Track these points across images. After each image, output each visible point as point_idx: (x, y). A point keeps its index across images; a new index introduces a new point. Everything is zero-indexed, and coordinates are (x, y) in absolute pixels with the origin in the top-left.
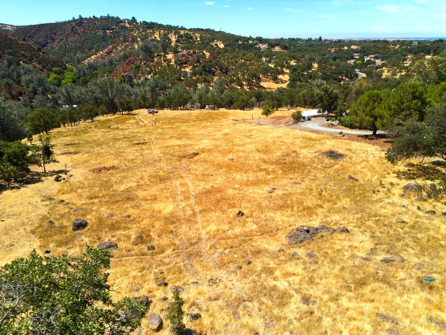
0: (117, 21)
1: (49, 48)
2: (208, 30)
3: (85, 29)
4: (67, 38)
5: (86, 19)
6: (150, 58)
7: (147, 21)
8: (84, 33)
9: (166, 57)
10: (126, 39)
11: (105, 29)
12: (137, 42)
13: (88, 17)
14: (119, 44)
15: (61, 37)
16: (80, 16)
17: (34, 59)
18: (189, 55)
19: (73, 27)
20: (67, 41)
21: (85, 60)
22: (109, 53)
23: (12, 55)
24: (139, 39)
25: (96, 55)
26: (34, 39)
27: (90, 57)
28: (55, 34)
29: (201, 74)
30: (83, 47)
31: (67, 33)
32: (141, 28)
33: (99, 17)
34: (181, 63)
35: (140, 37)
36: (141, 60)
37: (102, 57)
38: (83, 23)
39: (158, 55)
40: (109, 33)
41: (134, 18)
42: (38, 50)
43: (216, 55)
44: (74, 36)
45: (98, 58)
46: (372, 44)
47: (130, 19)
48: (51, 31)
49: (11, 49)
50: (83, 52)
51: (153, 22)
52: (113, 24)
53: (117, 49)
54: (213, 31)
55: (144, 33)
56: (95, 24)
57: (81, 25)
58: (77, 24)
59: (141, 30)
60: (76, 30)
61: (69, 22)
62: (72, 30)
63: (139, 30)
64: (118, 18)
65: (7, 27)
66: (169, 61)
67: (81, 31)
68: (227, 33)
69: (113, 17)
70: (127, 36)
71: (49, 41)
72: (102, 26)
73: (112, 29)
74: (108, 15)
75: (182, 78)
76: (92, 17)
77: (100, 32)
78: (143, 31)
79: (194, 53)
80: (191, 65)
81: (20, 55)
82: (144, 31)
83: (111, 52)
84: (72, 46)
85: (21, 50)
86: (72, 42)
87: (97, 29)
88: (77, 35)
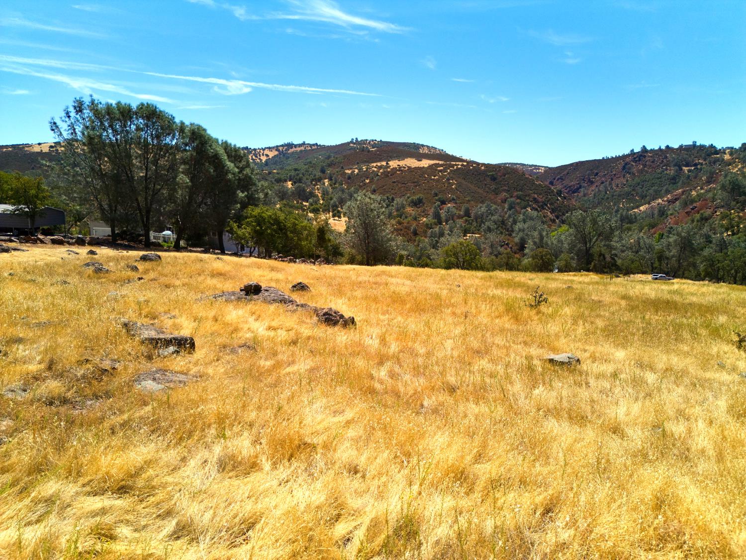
0: (709, 151)
1: (581, 194)
3: (645, 166)
4: (612, 179)
5: (651, 151)
11: (681, 164)
13: (656, 148)
14: (696, 188)
15: (603, 179)
16: (644, 146)
17: (547, 205)
19: (627, 164)
22: (672, 201)
23: (521, 199)
25: (650, 204)
26: (564, 182)
28: (597, 174)
30: (633, 192)
31: (614, 173)
33: (676, 147)
40: (686, 172)
42: (557, 194)
44: (624, 177)
45: (650, 209)
47: (738, 146)
48: (592, 170)
49: (522, 191)
52: (699, 157)
56: (666, 158)
57: (640, 160)
58: (635, 159)
60: (630, 169)
61: (624, 157)
62: (624, 168)
64: (712, 146)
65: (539, 169)
67: (638, 170)
69: (701, 146)
71: (585, 185)
72: (676, 161)
74: (693, 142)
76: (663, 148)
77: (670, 170)
81: (531, 199)
83: (677, 199)
84: (615, 191)
85: (534, 193)
86: (618, 186)
87: (667, 165)
88: (628, 175)
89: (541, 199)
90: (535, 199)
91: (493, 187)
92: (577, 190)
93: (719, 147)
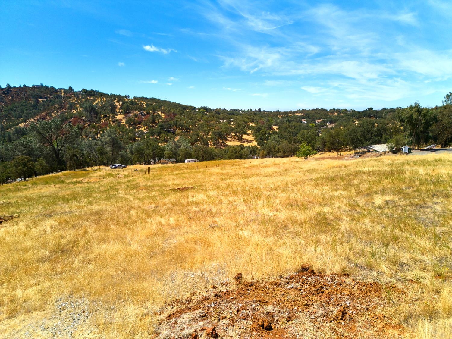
0: (52, 90)
2: (152, 99)
3: (13, 97)
5: (15, 88)
6: (96, 118)
7: (87, 89)
8: (11, 101)
9: (115, 117)
10: (62, 106)
11: (36, 98)
12: (76, 109)
13: (18, 86)
14: (54, 111)
16: (8, 84)
18: (142, 115)
21: (10, 128)
24: (77, 106)
25: (25, 122)
27: (17, 125)
29: (159, 133)
30: (9, 115)
32: (80, 96)
33: (30, 86)
34: (133, 123)
35: (79, 104)
36: (85, 121)
38: (11, 91)
39: (105, 116)
40: (41, 102)
41: (70, 88)
43: (172, 116)
45: (27, 125)
46: (313, 112)
47: (67, 88)
50: (9, 121)
51: (94, 89)
52: (47, 93)
53: (51, 116)
54: (158, 100)
55: (83, 100)
56: (26, 92)
57: (8, 93)
58: (4, 92)
59: (80, 98)
63: (78, 97)
64: (52, 87)
66: (120, 121)
67: (8, 100)
68: (172, 102)
69: (46, 87)
70: (64, 103)
72: (33, 95)
73: (46, 98)
74: (41, 84)
75: (137, 139)
76: (22, 86)
77: (31, 101)
79: (148, 113)
80: (146, 125)
82: (83, 98)
83: (44, 119)
87: (28, 97)
88: (2, 104)
93: (57, 88)
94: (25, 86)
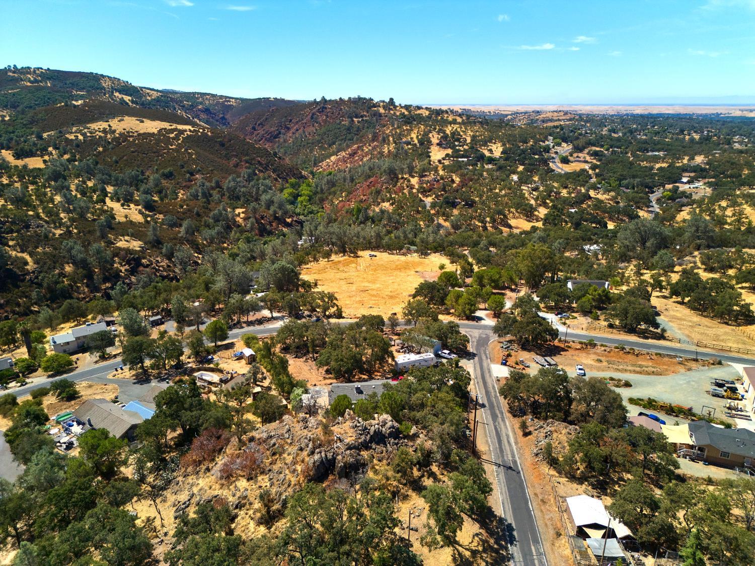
0: (369, 104)
1: (282, 140)
3: (327, 116)
4: (304, 127)
5: (330, 101)
8: (325, 121)
9: (410, 181)
10: (375, 137)
11: (351, 116)
12: (388, 144)
13: (333, 99)
14: (366, 143)
15: (297, 126)
16: (323, 96)
18: (435, 181)
19: (313, 114)
20: (304, 132)
21: (323, 161)
22: (352, 155)
23: (249, 163)
24: (391, 139)
25: (337, 155)
26: (265, 128)
27: (329, 157)
28: (291, 121)
30: (322, 141)
31: (305, 121)
32: (396, 122)
33: (346, 99)
35: (392, 136)
37: (344, 160)
38: (326, 108)
40: (356, 123)
41: (391, 100)
42: (274, 155)
43: (466, 182)
44: (313, 126)
45: (339, 160)
47: (387, 100)
50: (322, 148)
52: (364, 109)
53: (363, 150)
55: (398, 131)
56: (341, 109)
57: (323, 111)
58: (319, 109)
60: (316, 119)
62: (312, 118)
63: (393, 126)
64: (371, 100)
65: (230, 101)
67: (322, 120)
69: (365, 99)
71: (283, 131)
72: (349, 113)
73: (362, 117)
74: (359, 95)
76: (338, 99)
77: (345, 121)
78: (398, 127)
79: (442, 178)
80: (435, 194)
83: (355, 153)
84: (309, 139)
85: (257, 157)
86: (310, 134)
87: (343, 116)
88: (316, 125)
89: (264, 161)
90: (259, 161)
91: (224, 152)
92: (277, 136)
93: (376, 100)
94: (341, 99)
